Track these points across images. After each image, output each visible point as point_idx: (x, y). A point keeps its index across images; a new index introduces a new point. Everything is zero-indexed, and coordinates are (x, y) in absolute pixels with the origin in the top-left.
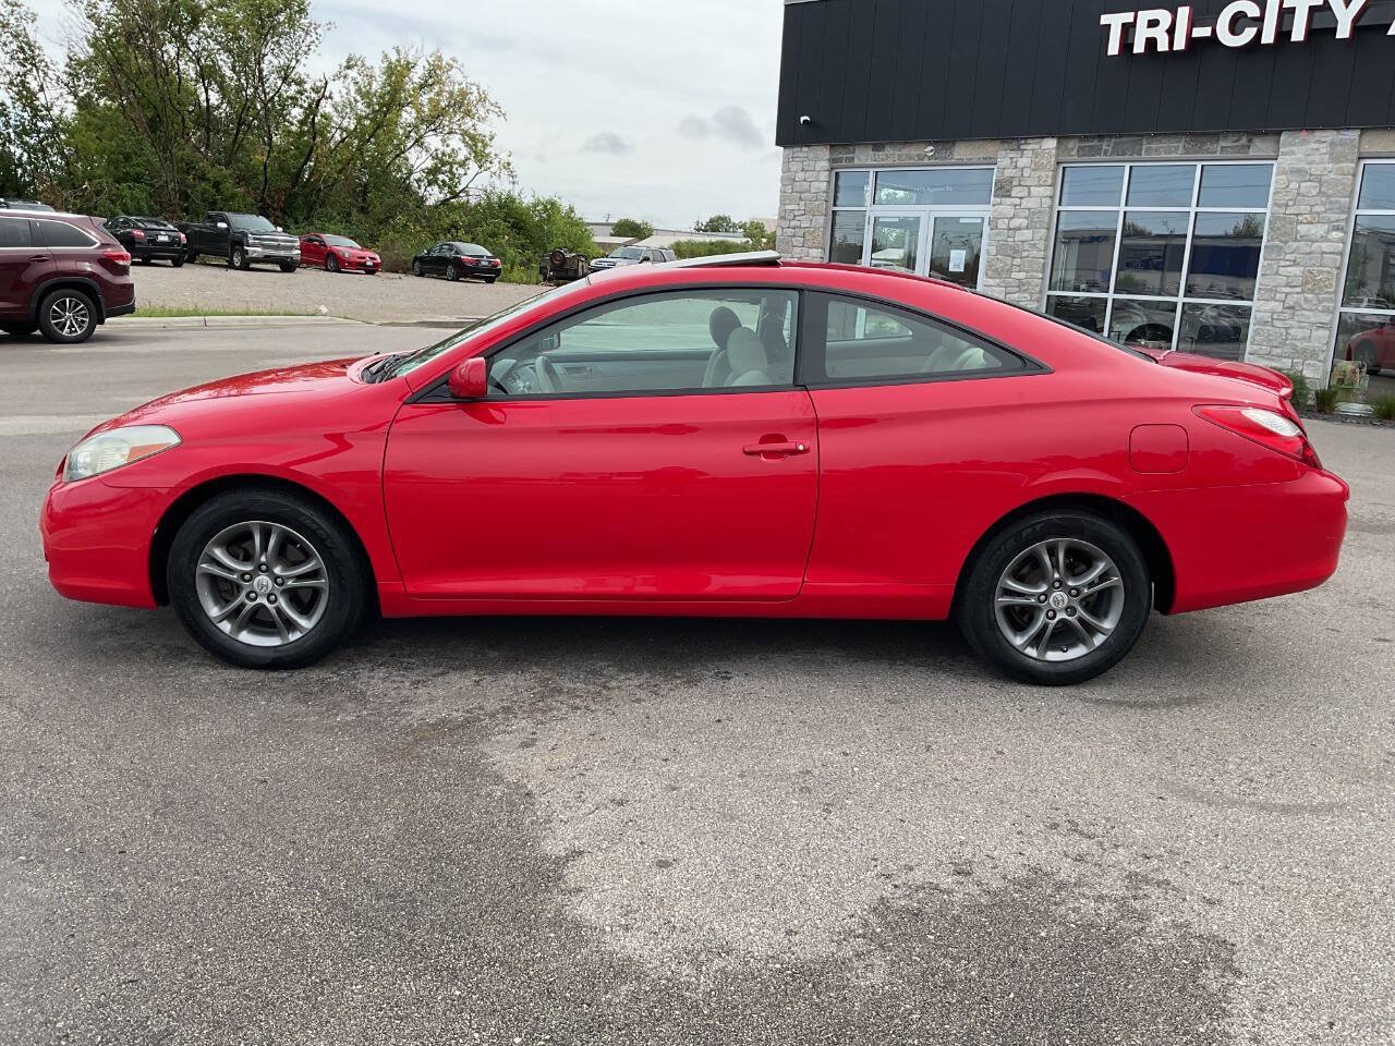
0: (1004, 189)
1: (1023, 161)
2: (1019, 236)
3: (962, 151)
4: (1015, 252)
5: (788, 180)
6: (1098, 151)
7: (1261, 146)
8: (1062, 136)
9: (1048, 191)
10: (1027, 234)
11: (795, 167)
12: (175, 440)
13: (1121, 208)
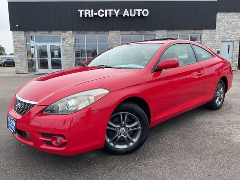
0: (64, 40)
1: (66, 35)
2: (68, 48)
3: (54, 33)
4: (68, 51)
5: (14, 38)
6: (80, 33)
7: (106, 33)
8: (73, 30)
9: (72, 40)
10: (70, 48)
11: (16, 35)
12: (107, 92)
13: (86, 43)
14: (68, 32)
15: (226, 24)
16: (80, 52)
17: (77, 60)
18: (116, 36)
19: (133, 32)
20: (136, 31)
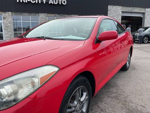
0: (4, 18)
1: (6, 15)
4: (8, 27)
6: (17, 14)
7: (37, 15)
8: (12, 12)
9: (11, 19)
10: (9, 24)
12: (56, 69)
13: (22, 21)
14: (7, 13)
15: (113, 13)
16: (18, 29)
17: (15, 34)
18: (44, 17)
19: (56, 15)
20: (58, 14)
